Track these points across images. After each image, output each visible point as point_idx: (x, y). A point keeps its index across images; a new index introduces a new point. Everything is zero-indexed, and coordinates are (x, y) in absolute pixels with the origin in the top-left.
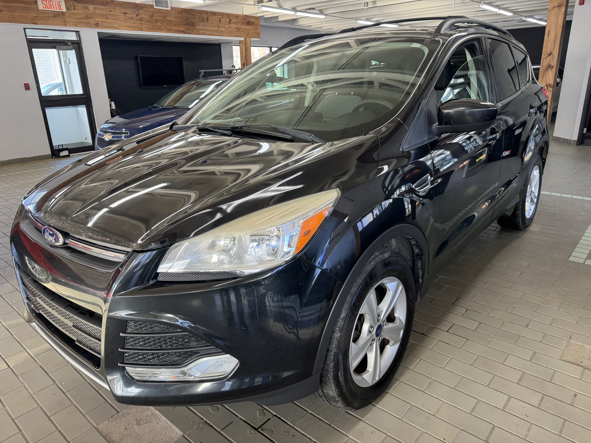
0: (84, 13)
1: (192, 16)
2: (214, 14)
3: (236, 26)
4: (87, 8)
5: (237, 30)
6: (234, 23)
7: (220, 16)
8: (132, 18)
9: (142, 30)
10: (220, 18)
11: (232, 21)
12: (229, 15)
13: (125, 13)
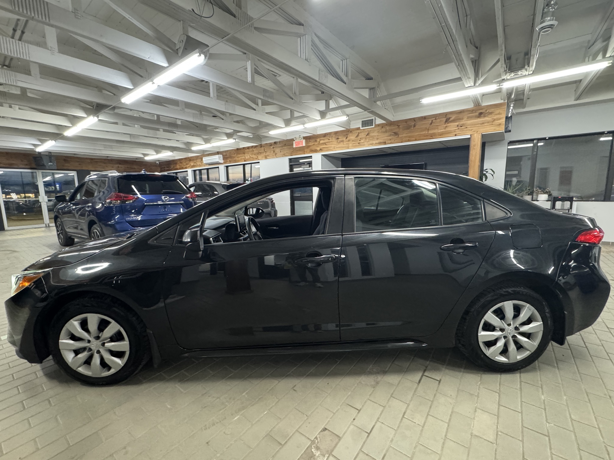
0: (314, 144)
1: (396, 127)
2: (424, 118)
3: (457, 123)
4: (316, 141)
5: (457, 128)
6: (454, 121)
7: (434, 118)
8: (343, 141)
9: (348, 148)
10: (432, 121)
11: (451, 119)
12: (446, 114)
13: (338, 139)
